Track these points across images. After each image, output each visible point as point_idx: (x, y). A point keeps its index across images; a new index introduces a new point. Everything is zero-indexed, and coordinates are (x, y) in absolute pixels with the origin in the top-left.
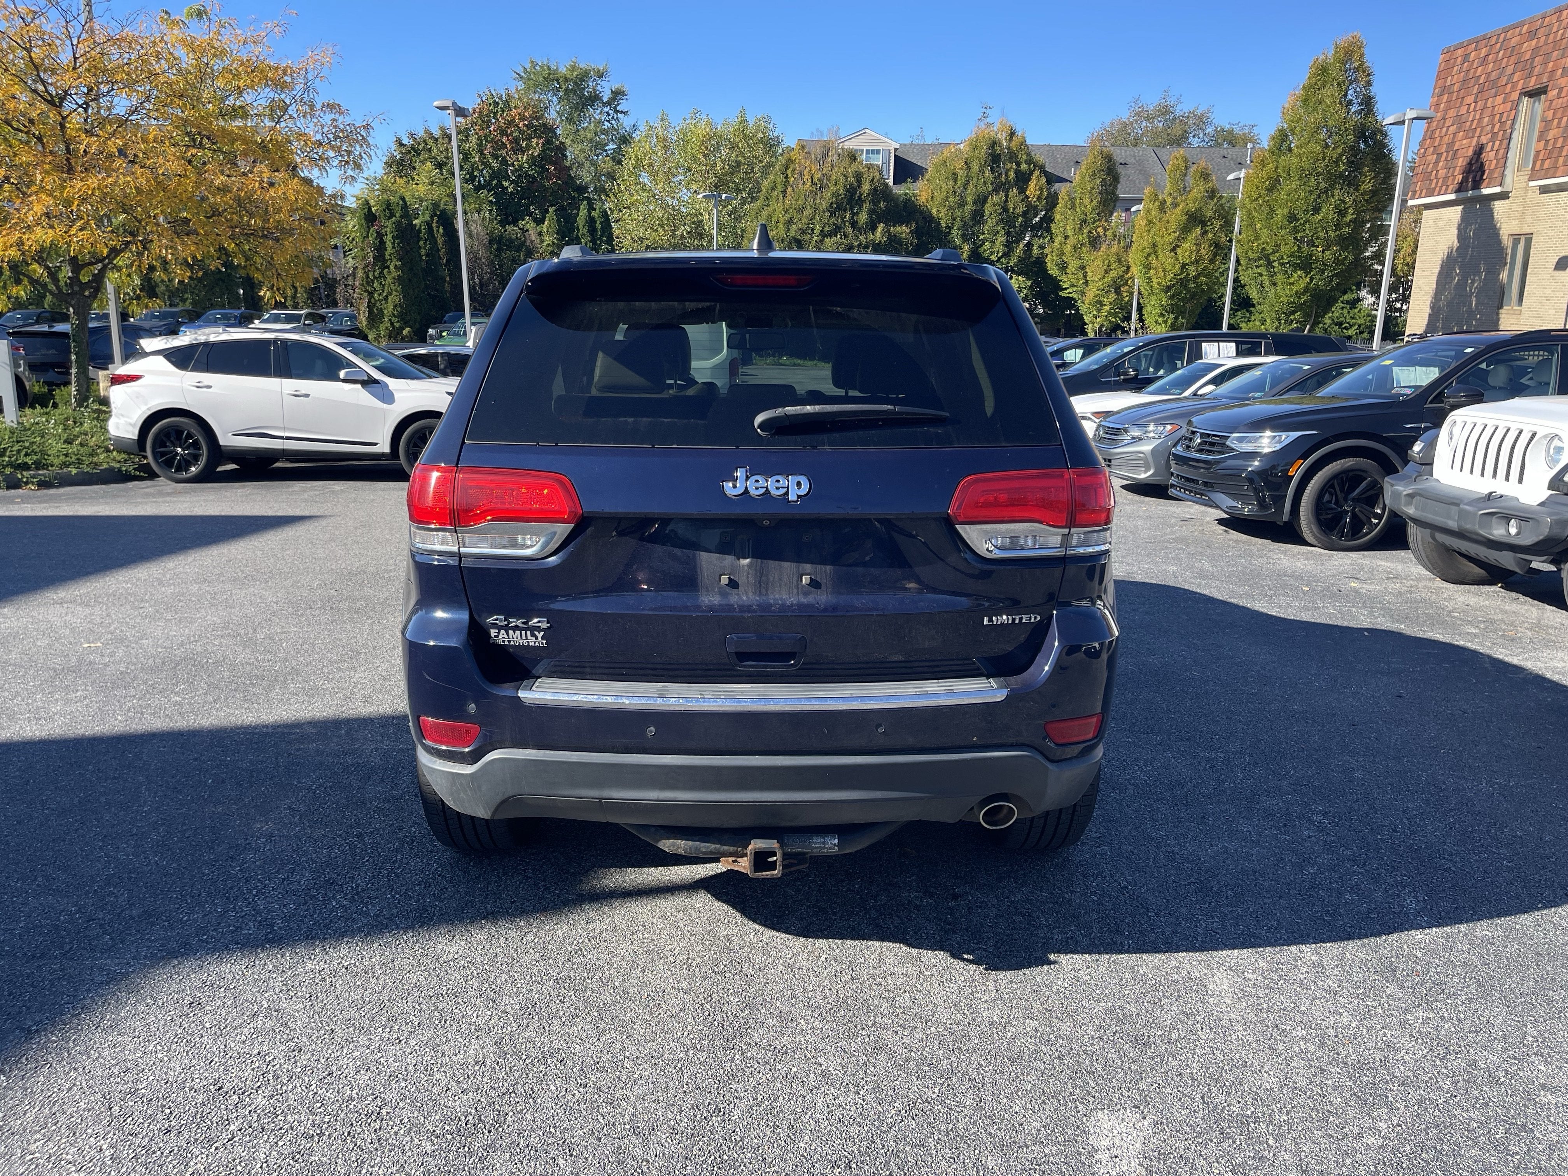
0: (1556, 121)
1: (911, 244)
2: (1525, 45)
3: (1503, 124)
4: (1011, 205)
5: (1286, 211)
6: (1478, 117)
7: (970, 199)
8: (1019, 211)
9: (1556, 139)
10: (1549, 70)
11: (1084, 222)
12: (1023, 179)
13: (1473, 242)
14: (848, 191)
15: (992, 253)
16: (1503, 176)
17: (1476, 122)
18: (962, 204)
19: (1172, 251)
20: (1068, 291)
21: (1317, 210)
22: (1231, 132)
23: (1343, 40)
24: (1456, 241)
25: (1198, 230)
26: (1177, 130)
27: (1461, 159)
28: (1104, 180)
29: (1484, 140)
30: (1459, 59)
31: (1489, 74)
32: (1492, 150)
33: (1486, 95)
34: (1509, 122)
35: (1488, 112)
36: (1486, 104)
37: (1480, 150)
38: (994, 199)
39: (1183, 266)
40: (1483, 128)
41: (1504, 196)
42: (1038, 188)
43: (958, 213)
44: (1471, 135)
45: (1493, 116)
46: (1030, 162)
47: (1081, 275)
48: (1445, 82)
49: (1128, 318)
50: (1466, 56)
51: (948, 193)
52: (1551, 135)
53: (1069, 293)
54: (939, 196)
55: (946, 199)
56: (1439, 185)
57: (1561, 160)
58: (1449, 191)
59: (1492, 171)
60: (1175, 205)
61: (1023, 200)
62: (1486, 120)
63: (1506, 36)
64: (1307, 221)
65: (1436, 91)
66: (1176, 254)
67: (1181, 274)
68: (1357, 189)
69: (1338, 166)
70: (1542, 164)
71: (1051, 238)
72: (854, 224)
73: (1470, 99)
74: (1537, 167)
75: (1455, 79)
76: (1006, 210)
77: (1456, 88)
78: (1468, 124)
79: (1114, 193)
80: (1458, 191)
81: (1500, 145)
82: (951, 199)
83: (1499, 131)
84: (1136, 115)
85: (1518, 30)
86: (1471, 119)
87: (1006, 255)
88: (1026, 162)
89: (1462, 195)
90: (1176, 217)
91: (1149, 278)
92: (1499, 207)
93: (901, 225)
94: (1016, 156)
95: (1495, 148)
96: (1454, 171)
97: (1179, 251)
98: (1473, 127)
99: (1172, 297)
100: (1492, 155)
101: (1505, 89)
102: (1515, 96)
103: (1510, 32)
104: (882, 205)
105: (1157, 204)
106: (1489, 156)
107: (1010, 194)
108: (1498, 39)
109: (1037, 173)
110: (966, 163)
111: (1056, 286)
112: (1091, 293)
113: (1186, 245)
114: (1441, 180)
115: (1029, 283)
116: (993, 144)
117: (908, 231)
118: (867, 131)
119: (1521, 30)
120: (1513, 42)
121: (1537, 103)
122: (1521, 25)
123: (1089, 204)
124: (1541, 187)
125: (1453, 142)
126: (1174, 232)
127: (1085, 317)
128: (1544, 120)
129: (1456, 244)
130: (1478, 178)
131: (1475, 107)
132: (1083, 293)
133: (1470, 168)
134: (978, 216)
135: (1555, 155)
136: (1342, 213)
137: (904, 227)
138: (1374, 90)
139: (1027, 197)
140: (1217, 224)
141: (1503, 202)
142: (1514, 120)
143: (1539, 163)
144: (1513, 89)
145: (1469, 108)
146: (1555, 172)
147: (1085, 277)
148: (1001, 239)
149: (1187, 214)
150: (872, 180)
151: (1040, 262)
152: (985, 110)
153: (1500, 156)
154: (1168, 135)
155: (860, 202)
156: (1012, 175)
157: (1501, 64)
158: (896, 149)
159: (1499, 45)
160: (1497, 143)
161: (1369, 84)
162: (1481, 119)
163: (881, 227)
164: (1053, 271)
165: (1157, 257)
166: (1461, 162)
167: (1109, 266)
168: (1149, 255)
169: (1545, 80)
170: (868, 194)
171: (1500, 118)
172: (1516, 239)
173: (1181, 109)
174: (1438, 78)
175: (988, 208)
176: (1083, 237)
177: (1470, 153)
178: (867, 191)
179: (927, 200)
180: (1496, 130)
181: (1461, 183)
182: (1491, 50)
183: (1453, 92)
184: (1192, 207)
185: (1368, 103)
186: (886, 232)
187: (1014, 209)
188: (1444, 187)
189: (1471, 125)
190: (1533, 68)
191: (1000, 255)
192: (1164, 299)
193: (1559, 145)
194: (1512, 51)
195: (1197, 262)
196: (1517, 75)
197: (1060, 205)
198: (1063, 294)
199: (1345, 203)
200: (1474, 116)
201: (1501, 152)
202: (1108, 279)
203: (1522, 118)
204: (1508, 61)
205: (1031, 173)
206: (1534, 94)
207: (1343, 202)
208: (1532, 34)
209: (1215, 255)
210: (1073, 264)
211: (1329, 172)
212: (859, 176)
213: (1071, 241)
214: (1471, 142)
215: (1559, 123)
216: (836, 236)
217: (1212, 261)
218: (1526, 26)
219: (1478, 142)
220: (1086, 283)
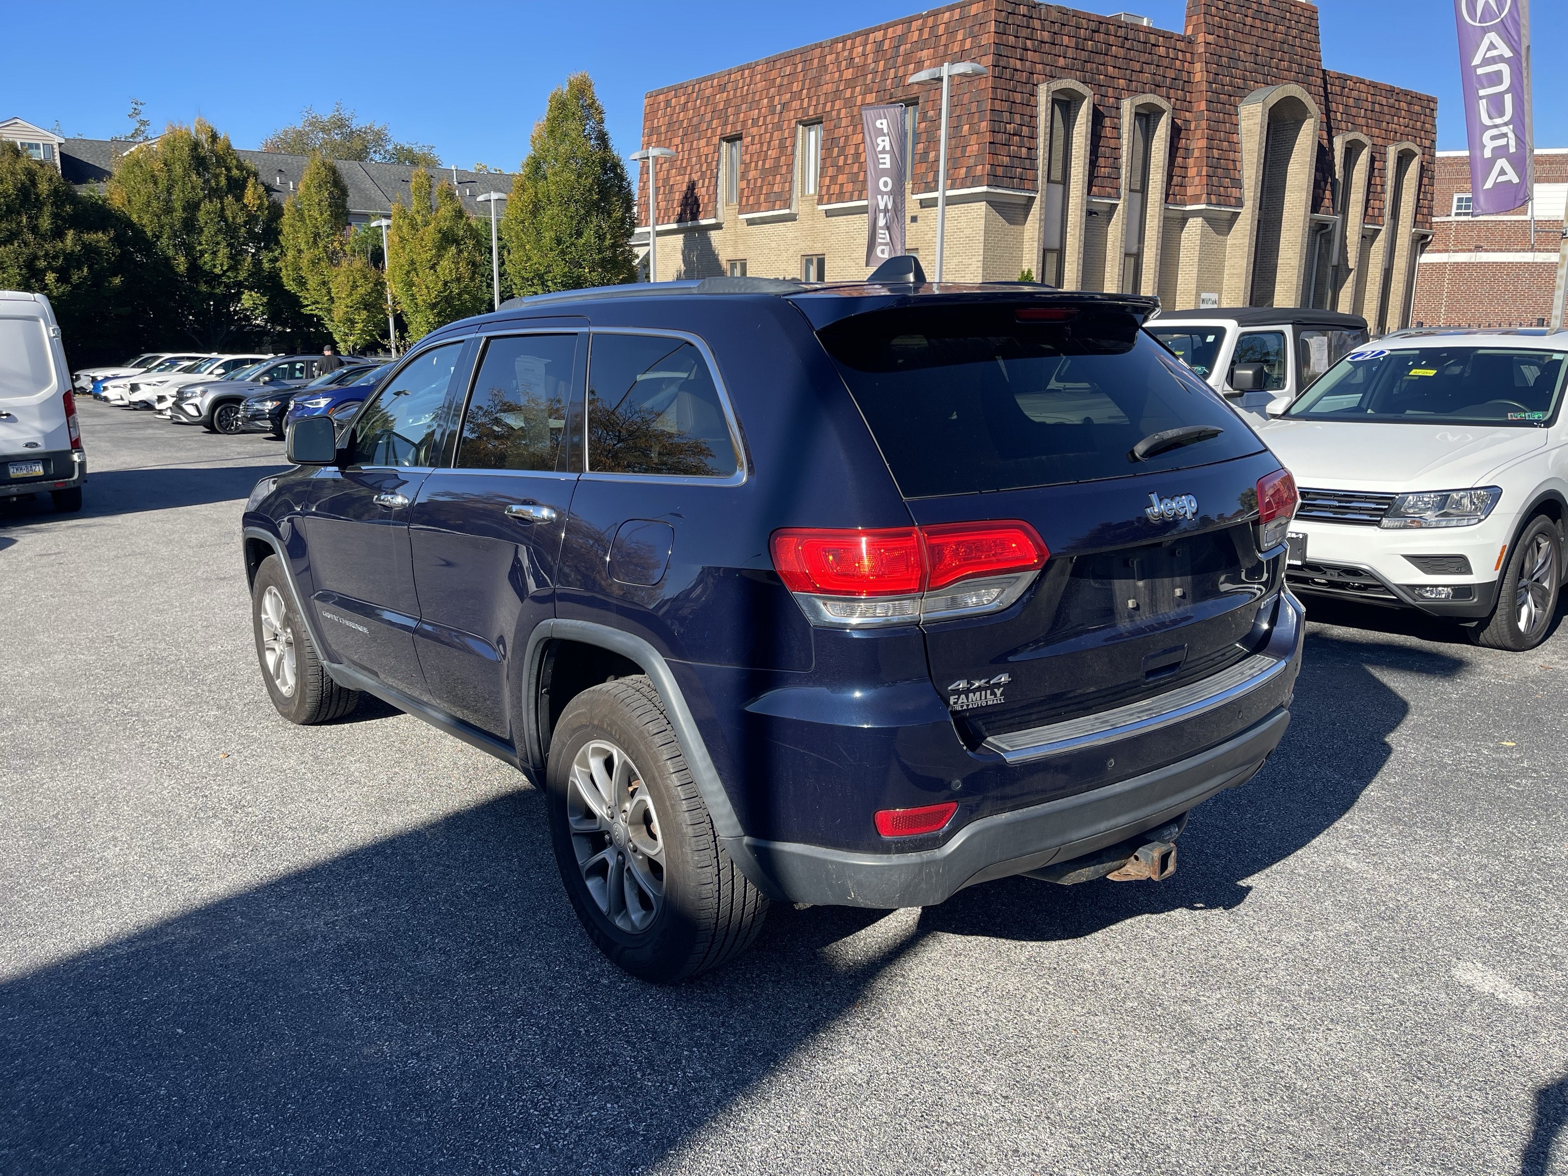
0: (753, 164)
1: (113, 254)
2: (718, 96)
3: (709, 164)
4: (228, 213)
5: (552, 234)
6: (686, 157)
7: (178, 205)
8: (240, 220)
9: (756, 180)
10: (741, 120)
11: (316, 235)
12: (237, 187)
13: (697, 266)
14: (19, 190)
15: (215, 266)
16: (716, 209)
17: (685, 161)
18: (169, 210)
19: (431, 268)
20: (310, 308)
21: (579, 234)
22: (410, 151)
23: (576, 76)
24: (683, 265)
25: (453, 249)
26: (357, 145)
27: (677, 193)
28: (331, 193)
29: (695, 177)
30: (662, 104)
31: (690, 120)
32: (703, 187)
33: (691, 138)
34: (714, 163)
35: (694, 153)
36: (691, 146)
37: (692, 186)
38: (206, 206)
39: (445, 284)
40: (692, 167)
41: (718, 227)
42: (256, 196)
43: (165, 219)
44: (683, 172)
45: (699, 156)
46: (240, 167)
47: (324, 291)
48: (653, 123)
49: (386, 335)
50: (668, 102)
51: (148, 197)
52: (752, 175)
53: (311, 310)
54: (138, 201)
55: (148, 204)
56: (662, 215)
57: (762, 197)
58: (671, 221)
59: (706, 205)
60: (427, 224)
61: (242, 209)
62: (694, 159)
63: (700, 87)
64: (572, 244)
65: (646, 131)
66: (435, 271)
67: (445, 291)
68: (610, 217)
69: (591, 194)
70: (747, 200)
71: (282, 251)
72: (34, 229)
73: (677, 141)
74: (744, 203)
75: (661, 121)
76: (223, 217)
77: (663, 129)
78: (679, 162)
79: (344, 207)
80: (679, 221)
81: (710, 182)
82: (155, 204)
83: (707, 170)
84: (310, 125)
85: (710, 82)
86: (680, 158)
87: (233, 268)
88: (237, 167)
89: (683, 225)
90: (430, 234)
91: (412, 295)
92: (713, 235)
93: (96, 232)
94: (225, 161)
95: (706, 184)
96: (673, 204)
97: (438, 269)
98: (684, 165)
99: (439, 314)
100: (704, 190)
101: (706, 134)
102: (716, 140)
103: (703, 84)
104: (68, 208)
105: (407, 221)
106: (701, 191)
107: (226, 201)
108: (693, 89)
109: (252, 180)
110: (166, 165)
111: (294, 301)
112: (339, 311)
113: (444, 263)
114: (662, 211)
115: (265, 300)
116: (196, 146)
117: (106, 238)
118: (18, 121)
119: (712, 83)
120: (708, 92)
121: (734, 149)
122: (711, 78)
123: (319, 216)
124: (747, 220)
125: (668, 178)
126: (431, 250)
127: (335, 336)
128: (743, 162)
129: (683, 268)
130: (695, 211)
131: (683, 148)
132: (329, 311)
133: (687, 202)
134: (190, 225)
135: (757, 193)
136: (601, 238)
137: (100, 235)
138: (607, 127)
139: (246, 206)
140: (471, 243)
141: (717, 232)
142: (718, 161)
143: (744, 199)
144: (714, 134)
145: (677, 149)
146: (759, 207)
147: (329, 293)
148: (223, 251)
149: (439, 232)
150: (50, 179)
151: (274, 277)
152: (135, 106)
153: (711, 192)
154: (349, 148)
155: (39, 204)
156: (223, 181)
157: (699, 111)
158: (60, 144)
159: (695, 94)
160: (707, 180)
161: (602, 121)
162: (689, 159)
163: (70, 234)
164: (290, 286)
165: (417, 275)
166: (678, 196)
167: (354, 282)
168: (409, 272)
169: (739, 129)
170: (48, 196)
171: (706, 159)
172: (733, 263)
173: (357, 124)
174: (646, 120)
175: (201, 217)
176: (319, 252)
177: (685, 188)
178: (46, 192)
179: (124, 205)
180: (704, 169)
181: (681, 214)
182: (689, 98)
183: (661, 133)
184: (445, 225)
185: (602, 138)
186: (78, 240)
187: (234, 218)
188: (666, 218)
189: (682, 164)
190: (728, 117)
191: (225, 268)
192: (431, 317)
193: (759, 184)
194: (708, 101)
195: (458, 280)
196: (715, 121)
197: (287, 216)
198: (306, 311)
199: (603, 229)
200: (683, 156)
201: (711, 188)
202: (356, 296)
203: (723, 160)
204: (705, 110)
205: (245, 180)
206: (731, 139)
207: (601, 227)
208: (722, 88)
209: (474, 273)
210: (312, 282)
211: (585, 199)
212: (31, 175)
213: (307, 256)
214: (684, 179)
215: (756, 165)
216: (13, 244)
217: (472, 279)
218: (716, 80)
219: (690, 178)
220: (332, 300)
